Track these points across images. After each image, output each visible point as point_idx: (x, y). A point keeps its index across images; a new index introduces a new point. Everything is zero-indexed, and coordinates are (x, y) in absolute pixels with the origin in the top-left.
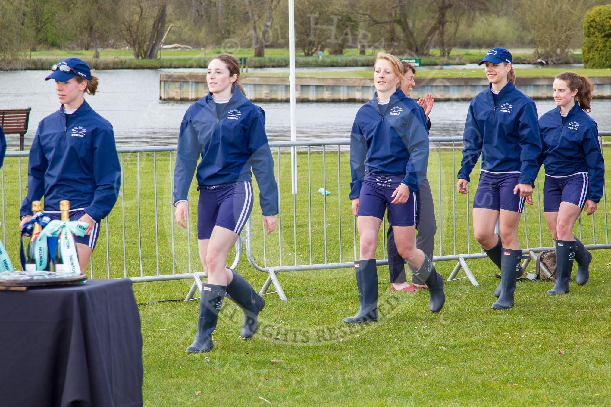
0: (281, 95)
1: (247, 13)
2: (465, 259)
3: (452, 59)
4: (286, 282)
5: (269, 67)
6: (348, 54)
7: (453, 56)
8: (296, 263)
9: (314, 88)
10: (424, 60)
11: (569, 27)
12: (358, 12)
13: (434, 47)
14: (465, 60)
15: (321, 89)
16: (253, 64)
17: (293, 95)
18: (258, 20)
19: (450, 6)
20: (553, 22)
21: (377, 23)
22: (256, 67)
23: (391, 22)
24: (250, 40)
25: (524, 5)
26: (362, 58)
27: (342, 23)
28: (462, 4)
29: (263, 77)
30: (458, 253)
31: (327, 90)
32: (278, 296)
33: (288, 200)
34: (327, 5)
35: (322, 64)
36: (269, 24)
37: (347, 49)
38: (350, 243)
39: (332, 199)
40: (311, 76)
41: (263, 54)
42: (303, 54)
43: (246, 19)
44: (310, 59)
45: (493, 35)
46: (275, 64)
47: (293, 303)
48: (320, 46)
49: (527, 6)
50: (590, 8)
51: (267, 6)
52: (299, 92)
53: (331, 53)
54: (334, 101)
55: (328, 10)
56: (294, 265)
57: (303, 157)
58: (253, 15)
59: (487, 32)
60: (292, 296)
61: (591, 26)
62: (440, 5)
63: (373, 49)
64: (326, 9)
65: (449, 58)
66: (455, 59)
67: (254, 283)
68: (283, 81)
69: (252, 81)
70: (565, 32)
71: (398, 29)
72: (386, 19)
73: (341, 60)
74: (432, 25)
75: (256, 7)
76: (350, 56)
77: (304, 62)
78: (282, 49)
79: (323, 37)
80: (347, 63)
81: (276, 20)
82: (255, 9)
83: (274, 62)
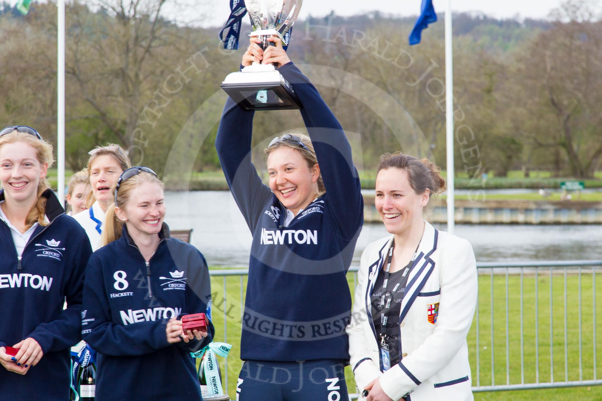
6: (513, 176)
9: (477, 211)
10: (588, 182)
12: (523, 135)
13: (599, 170)
15: (483, 212)
17: (451, 217)
21: (540, 145)
23: (556, 145)
26: (527, 181)
27: (506, 146)
31: (490, 213)
34: (491, 127)
35: (486, 187)
36: (434, 146)
37: (512, 172)
40: (474, 199)
44: (474, 182)
48: (484, 169)
53: (495, 176)
54: (497, 224)
55: (492, 133)
63: (538, 172)
71: (563, 153)
72: (551, 141)
73: (506, 182)
74: (597, 149)
76: (515, 179)
79: (489, 160)
80: (512, 185)
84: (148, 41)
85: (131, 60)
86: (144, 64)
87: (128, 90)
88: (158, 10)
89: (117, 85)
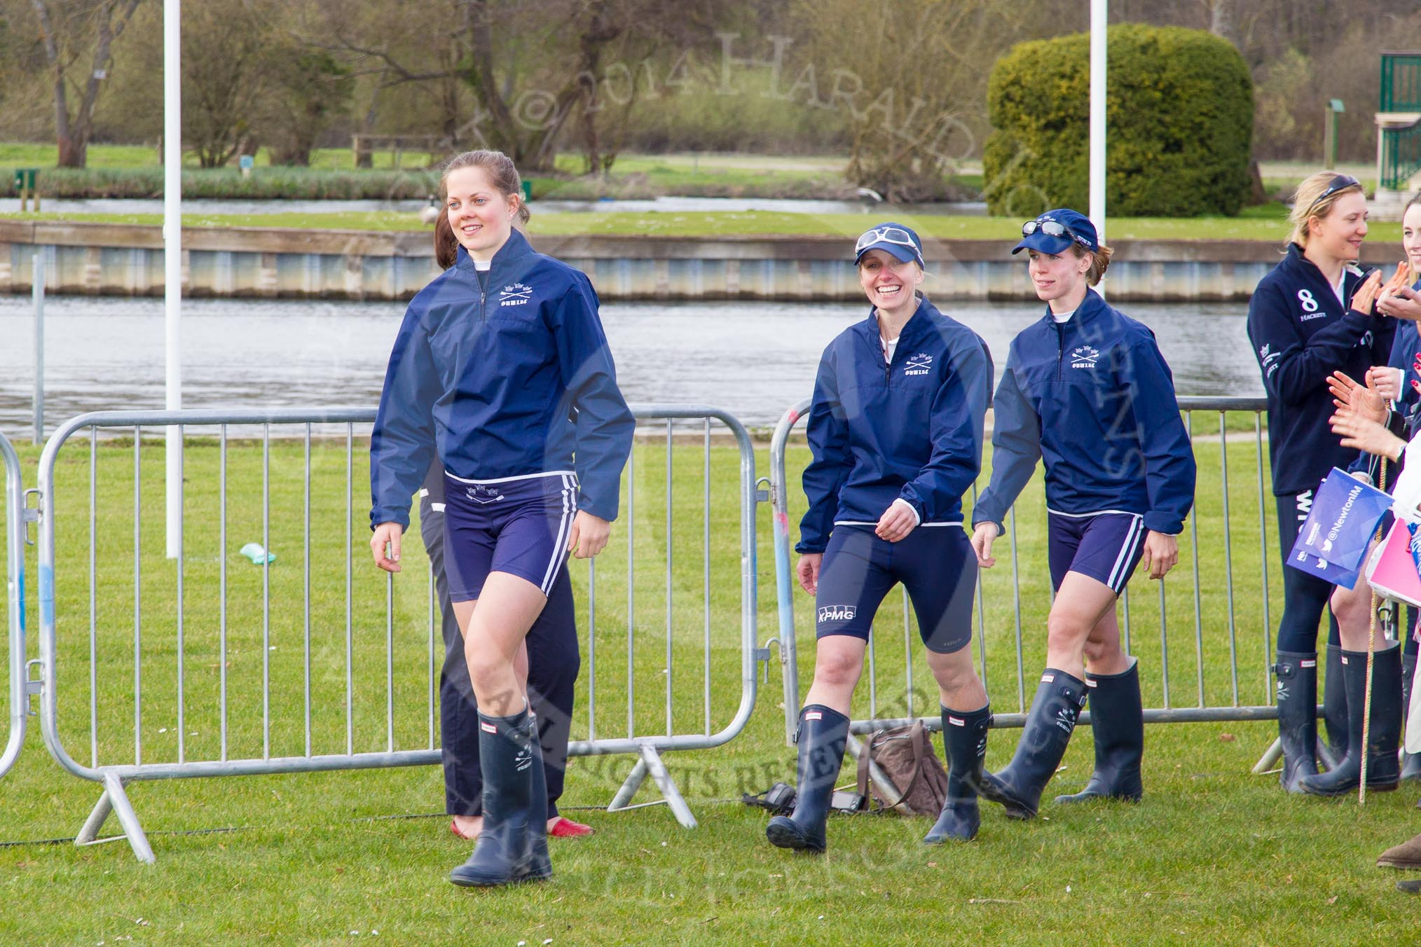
0: (133, 275)
1: (39, 42)
2: (661, 750)
3: (616, 182)
4: (151, 810)
5: (99, 196)
6: (326, 163)
7: (621, 173)
8: (181, 757)
9: (228, 259)
10: (538, 183)
11: (947, 99)
12: (355, 45)
13: (567, 148)
14: (654, 187)
15: (246, 262)
16: (55, 187)
17: (173, 274)
18: (71, 63)
19: (615, 33)
20: (902, 84)
21: (407, 77)
22: (61, 197)
23: (447, 75)
24: (48, 120)
25: (820, 34)
26: (364, 177)
27: (307, 75)
28: (647, 28)
29: (84, 226)
30: (637, 733)
31: (264, 266)
32: (129, 849)
33: (155, 577)
34: (266, 24)
35: (250, 192)
36: (100, 75)
37: (322, 151)
38: (333, 699)
39: (283, 574)
40: (219, 224)
41: (84, 161)
42: (196, 161)
43: (35, 60)
44: (215, 177)
45: (733, 116)
46: (116, 189)
47: (171, 870)
48: (244, 140)
49: (829, 38)
50: (1005, 45)
51: (96, 26)
52: (187, 269)
53: (274, 161)
54: (282, 297)
55: (268, 39)
56: (177, 761)
57: (198, 455)
58: (55, 48)
59: (717, 108)
60: (168, 849)
61: (1008, 97)
62: (586, 30)
63: (394, 152)
64: (264, 35)
65: (610, 180)
66: (625, 182)
67: (61, 811)
68: (139, 237)
69: (53, 235)
70: (936, 113)
71: (467, 94)
72: (434, 66)
73: (305, 181)
74: (562, 87)
75: (66, 27)
76: (331, 169)
77: (198, 183)
78: (137, 148)
79: (255, 115)
80: (320, 190)
81: (121, 66)
82: (63, 32)
83: (114, 182)
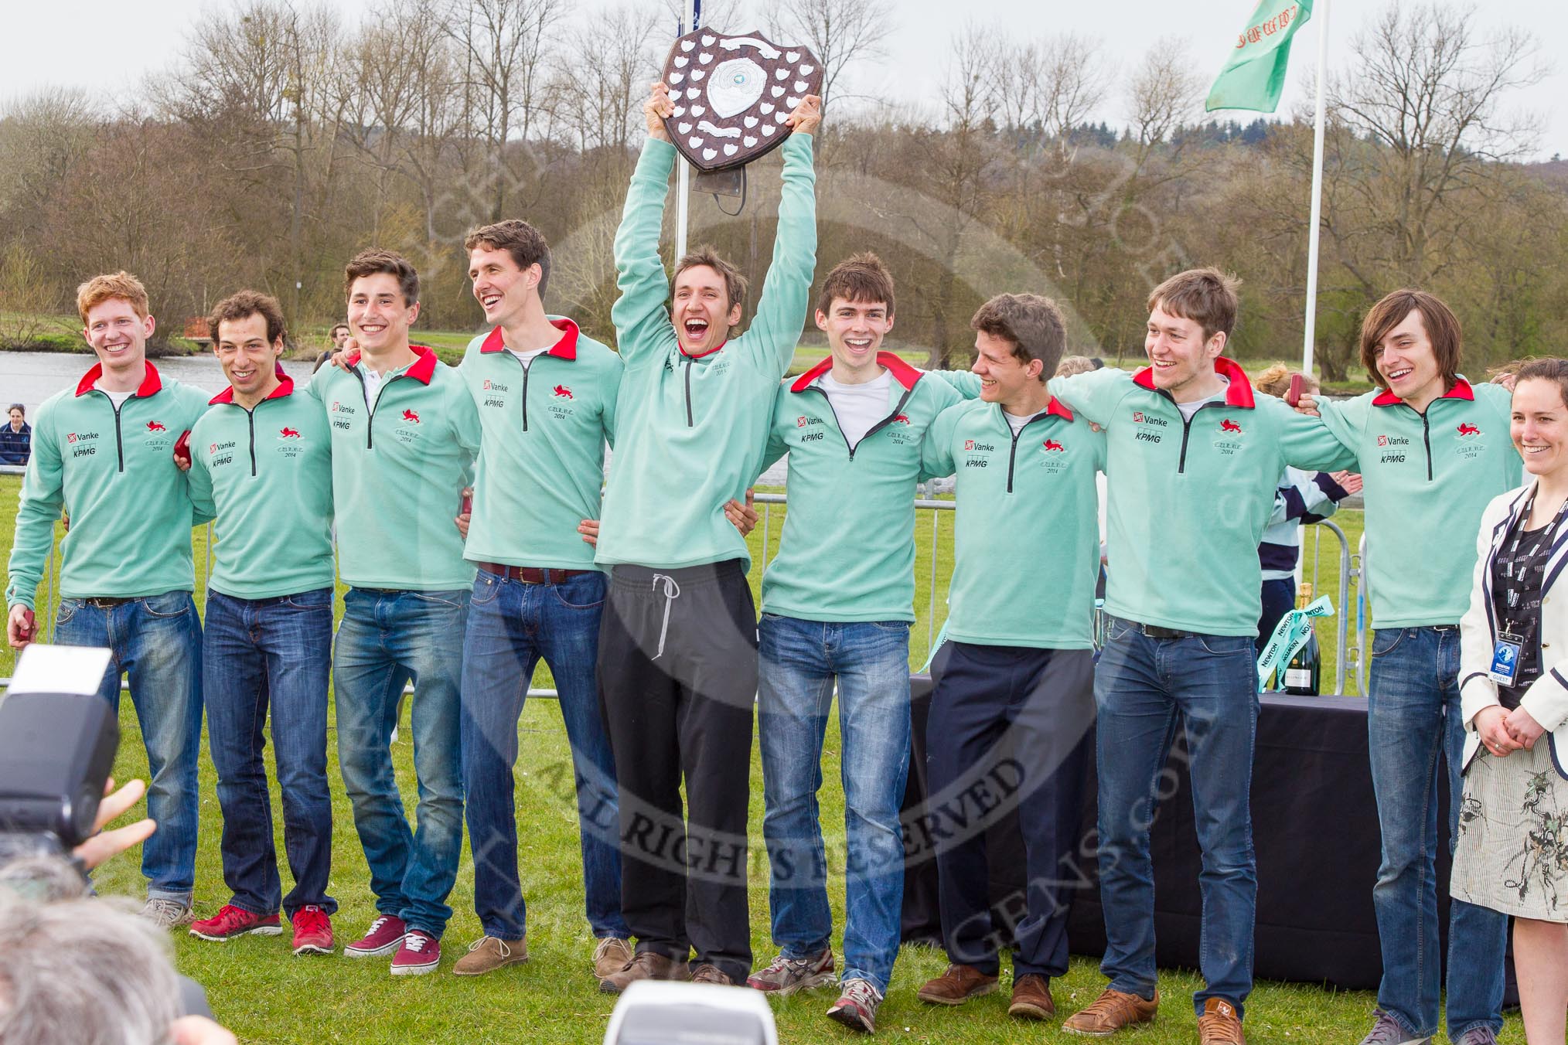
84: (1439, 182)
85: (1412, 208)
86: (1430, 214)
87: (1406, 252)
88: (1457, 137)
89: (1390, 244)
